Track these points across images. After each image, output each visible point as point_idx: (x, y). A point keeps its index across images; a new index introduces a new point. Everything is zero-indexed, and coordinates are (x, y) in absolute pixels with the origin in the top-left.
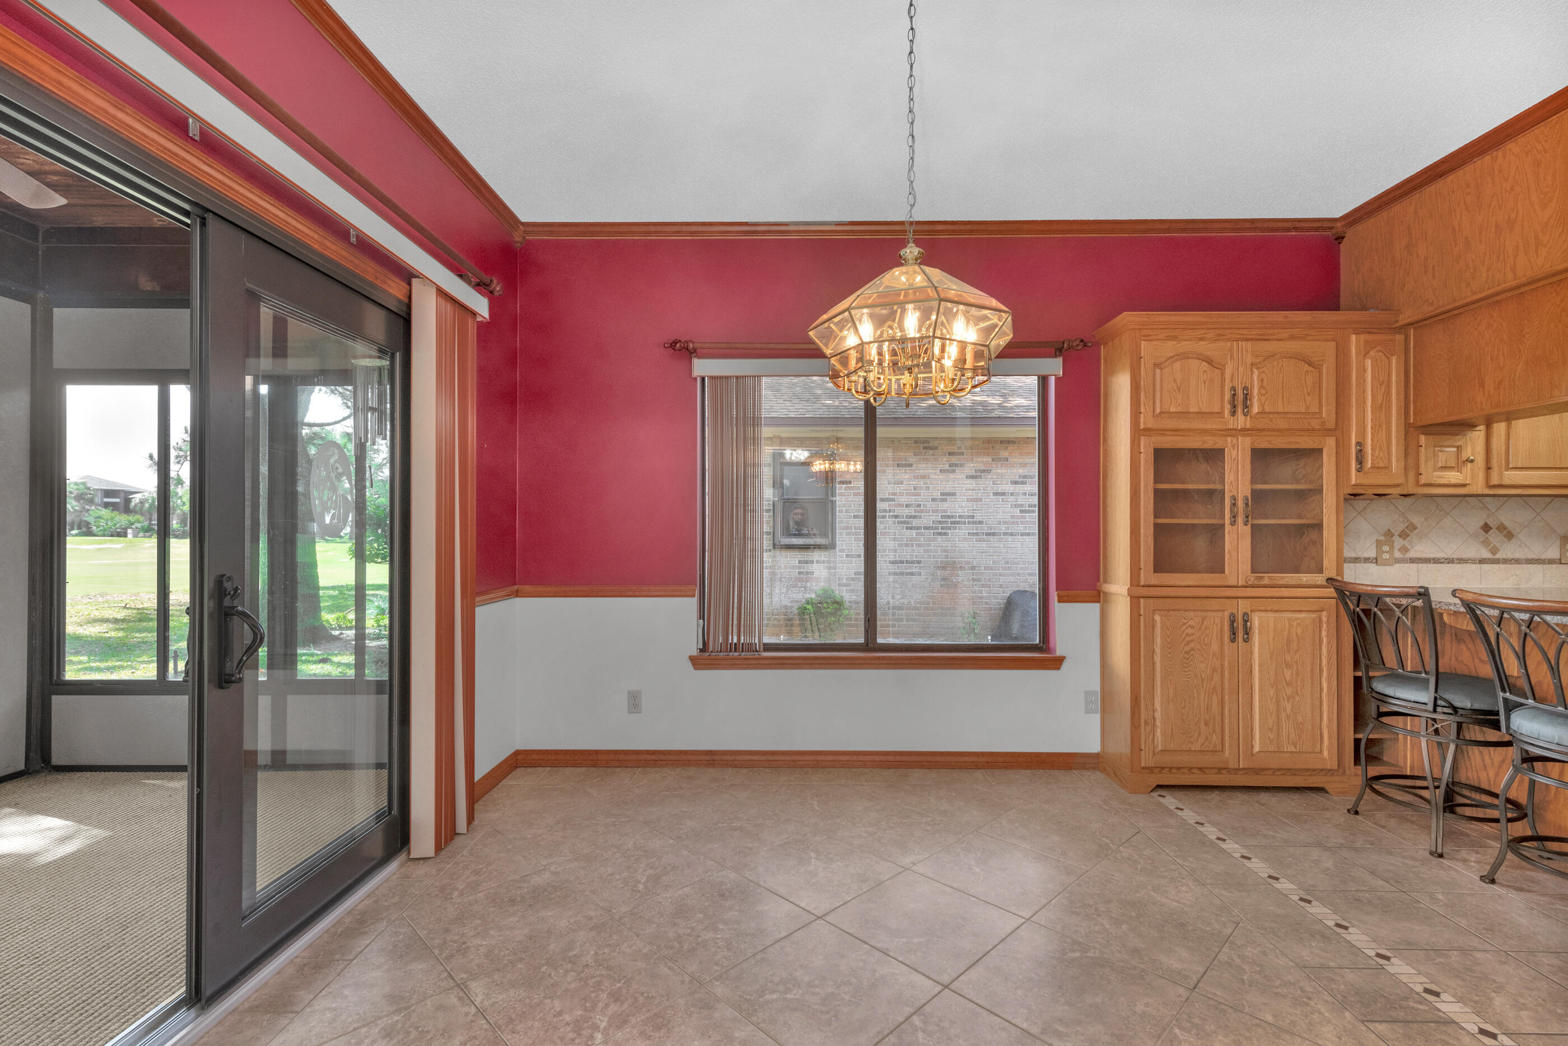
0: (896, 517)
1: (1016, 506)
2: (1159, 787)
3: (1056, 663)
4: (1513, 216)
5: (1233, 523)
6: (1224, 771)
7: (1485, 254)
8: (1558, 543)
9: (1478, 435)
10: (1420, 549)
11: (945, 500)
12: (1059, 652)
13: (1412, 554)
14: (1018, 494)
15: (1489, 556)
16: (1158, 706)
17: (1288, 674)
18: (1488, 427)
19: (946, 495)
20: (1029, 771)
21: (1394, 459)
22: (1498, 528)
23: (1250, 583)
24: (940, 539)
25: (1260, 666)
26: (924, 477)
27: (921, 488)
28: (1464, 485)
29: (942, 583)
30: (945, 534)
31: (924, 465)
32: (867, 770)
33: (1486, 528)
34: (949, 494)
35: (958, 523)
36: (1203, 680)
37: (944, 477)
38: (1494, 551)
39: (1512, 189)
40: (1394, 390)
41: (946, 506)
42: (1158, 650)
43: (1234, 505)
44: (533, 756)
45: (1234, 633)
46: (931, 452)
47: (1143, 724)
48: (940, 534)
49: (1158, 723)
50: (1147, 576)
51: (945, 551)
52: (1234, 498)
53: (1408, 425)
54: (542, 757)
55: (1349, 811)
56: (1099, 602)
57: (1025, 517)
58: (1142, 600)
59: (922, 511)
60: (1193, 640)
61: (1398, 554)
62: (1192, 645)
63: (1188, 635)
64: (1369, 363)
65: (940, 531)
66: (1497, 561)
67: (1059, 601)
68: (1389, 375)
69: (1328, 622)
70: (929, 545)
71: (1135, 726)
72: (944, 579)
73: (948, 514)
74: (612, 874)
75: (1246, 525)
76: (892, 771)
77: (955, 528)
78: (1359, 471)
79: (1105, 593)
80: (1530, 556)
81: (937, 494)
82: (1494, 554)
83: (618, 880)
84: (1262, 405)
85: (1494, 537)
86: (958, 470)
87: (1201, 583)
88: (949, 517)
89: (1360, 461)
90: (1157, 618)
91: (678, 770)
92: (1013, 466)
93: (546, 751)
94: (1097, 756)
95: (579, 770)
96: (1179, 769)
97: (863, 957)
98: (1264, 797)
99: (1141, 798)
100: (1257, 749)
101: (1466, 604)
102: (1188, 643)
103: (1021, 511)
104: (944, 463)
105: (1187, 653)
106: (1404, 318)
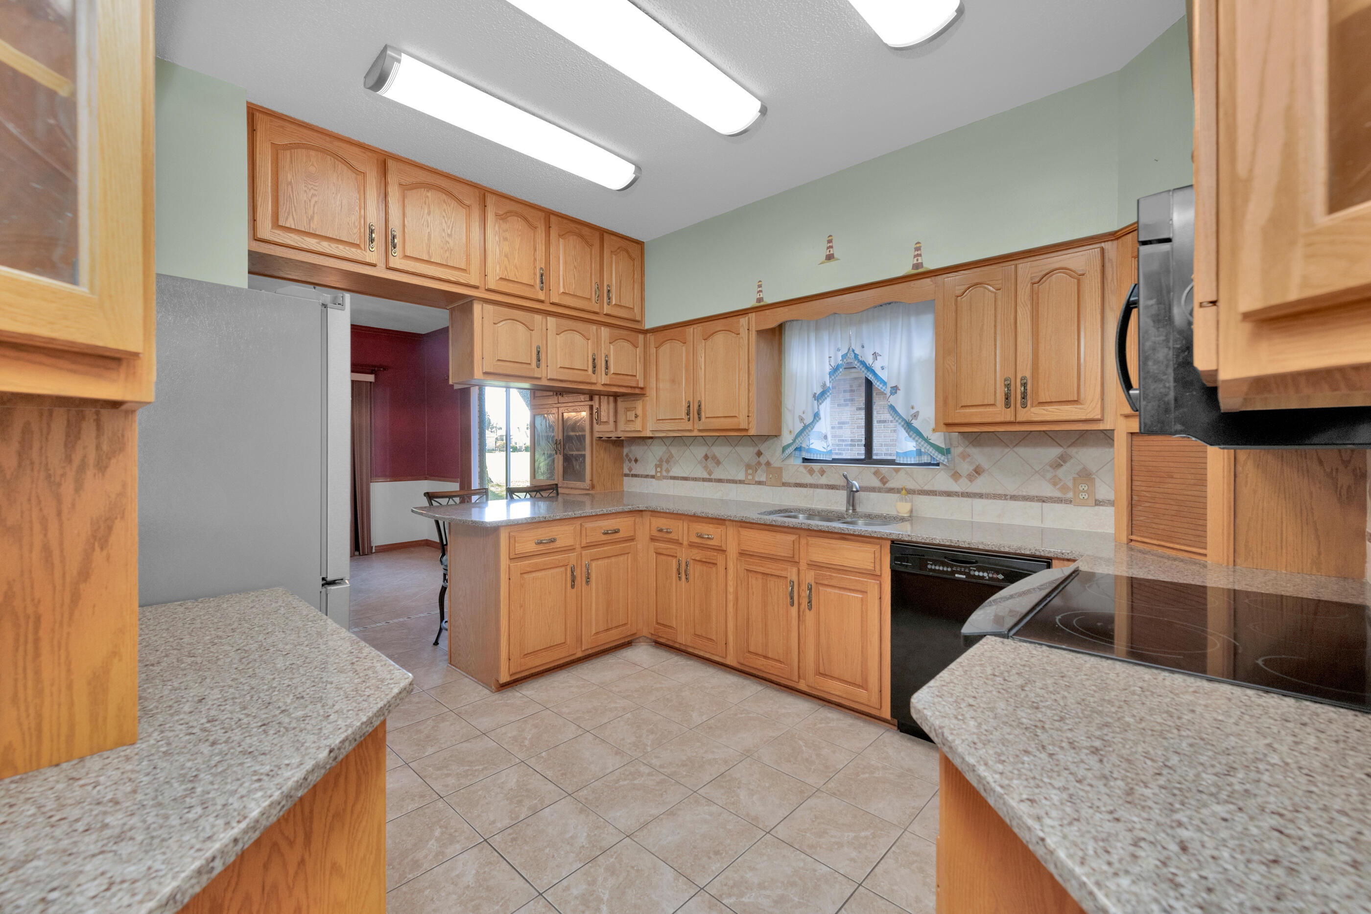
8: (744, 469)
13: (671, 474)
15: (708, 476)
22: (712, 458)
33: (706, 457)
38: (710, 473)
61: (664, 474)
66: (710, 480)
80: (729, 478)
82: (710, 475)
85: (710, 463)
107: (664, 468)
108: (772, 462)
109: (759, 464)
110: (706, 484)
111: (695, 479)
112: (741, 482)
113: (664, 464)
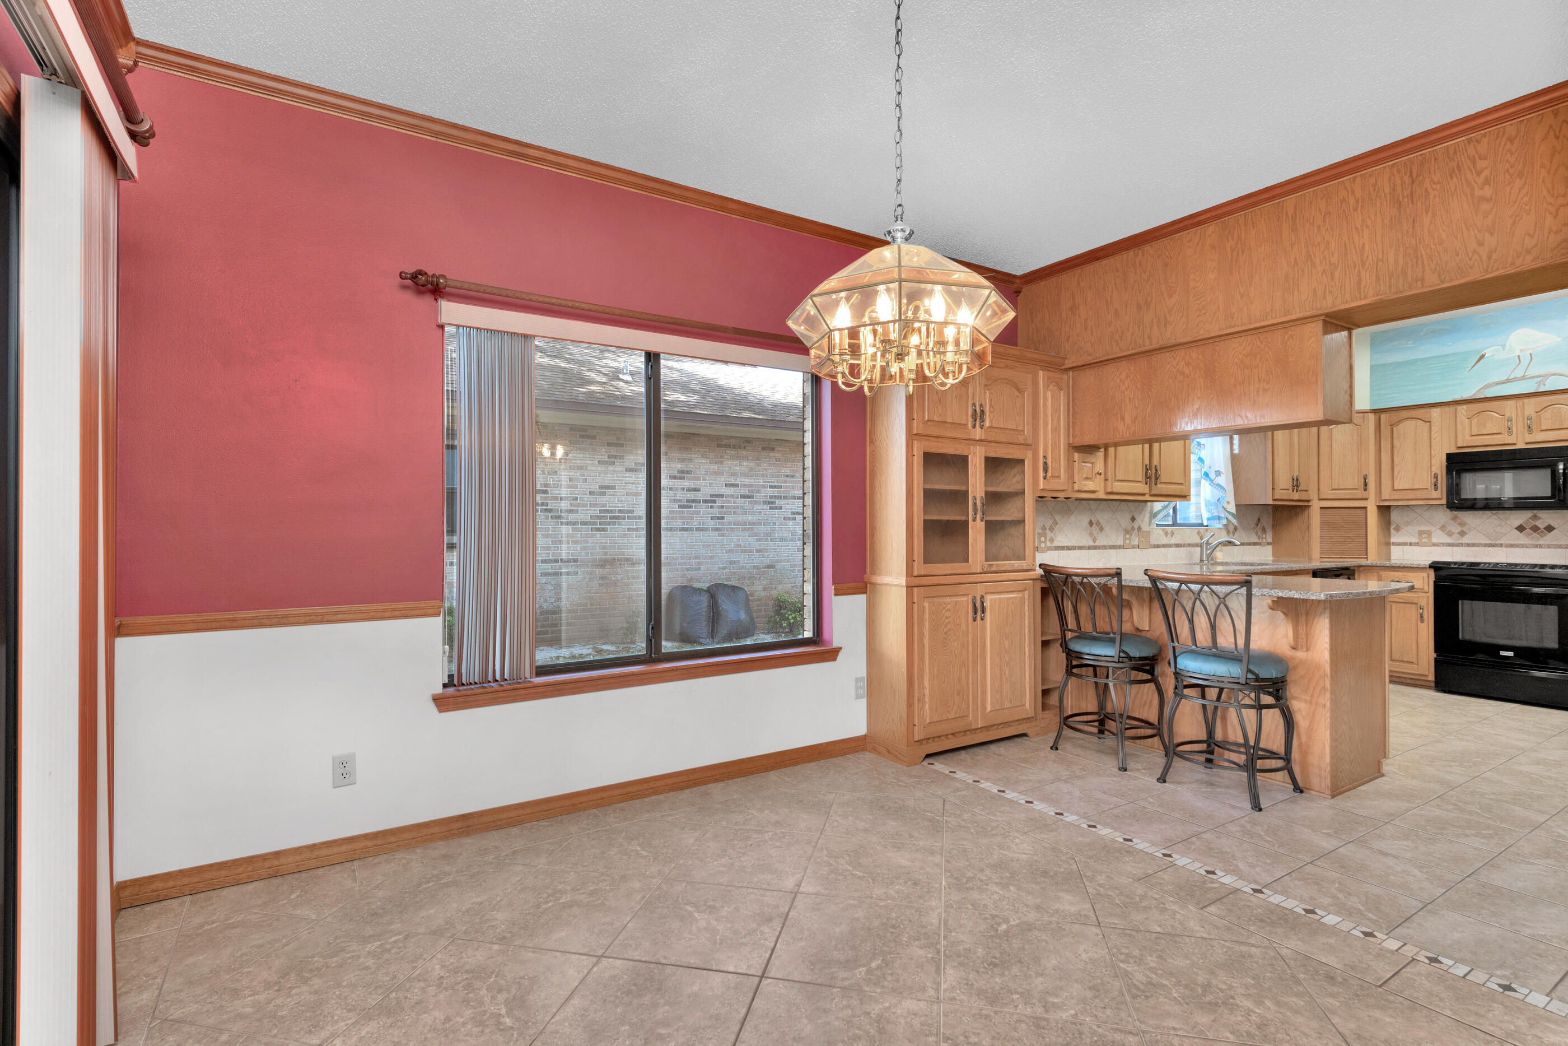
0: (550, 511)
1: (675, 501)
2: (928, 756)
3: (832, 654)
4: (1149, 299)
5: (974, 520)
6: (968, 733)
7: (1129, 323)
8: (1122, 534)
9: (1101, 454)
10: (1061, 540)
11: (604, 494)
12: (836, 644)
13: (1056, 544)
14: (677, 489)
15: (1091, 544)
16: (926, 684)
17: (1007, 643)
18: (1106, 450)
19: (604, 489)
20: (813, 764)
21: (1062, 470)
22: (1096, 524)
23: (985, 570)
24: (598, 536)
25: (991, 639)
26: (580, 468)
27: (577, 479)
28: (1094, 492)
29: (601, 582)
30: (604, 530)
31: (581, 455)
32: (661, 797)
33: (1091, 523)
34: (608, 487)
35: (617, 518)
36: (956, 656)
37: (603, 469)
38: (1094, 541)
39: (1148, 280)
40: (1062, 417)
41: (605, 499)
42: (926, 633)
43: (975, 504)
44: (153, 886)
45: (975, 612)
46: (589, 441)
47: (916, 702)
48: (598, 530)
49: (927, 699)
50: (919, 568)
51: (604, 548)
52: (975, 498)
53: (1069, 445)
54: (171, 883)
55: (1051, 748)
56: (865, 593)
57: (683, 513)
58: (915, 589)
59: (578, 505)
60: (949, 623)
61: (1049, 544)
62: (949, 626)
63: (947, 618)
64: (1049, 394)
65: (599, 526)
66: (1095, 548)
67: (836, 595)
68: (1060, 406)
69: (1029, 599)
70: (587, 542)
71: (910, 705)
72: (603, 578)
73: (607, 508)
74: (448, 1019)
75: (982, 521)
76: (687, 791)
77: (614, 523)
78: (1045, 478)
79: (873, 584)
80: (1111, 544)
81: (596, 487)
83: (464, 1024)
84: (991, 421)
85: (1094, 530)
86: (617, 462)
87: (954, 572)
88: (607, 511)
89: (1046, 470)
90: (926, 604)
91: (418, 850)
92: (672, 461)
93: (181, 871)
94: (865, 737)
95: (250, 887)
96: (939, 737)
97: (844, 1003)
98: (993, 747)
99: (916, 770)
100: (989, 709)
101: (1153, 580)
102: (946, 626)
103: (680, 506)
104: (603, 454)
105: (946, 633)
106: (1068, 364)
107: (1049, 536)
108: (1142, 527)
109: (1133, 528)
110: (1091, 552)
111: (1081, 548)
112: (1120, 547)
113: (1048, 531)
